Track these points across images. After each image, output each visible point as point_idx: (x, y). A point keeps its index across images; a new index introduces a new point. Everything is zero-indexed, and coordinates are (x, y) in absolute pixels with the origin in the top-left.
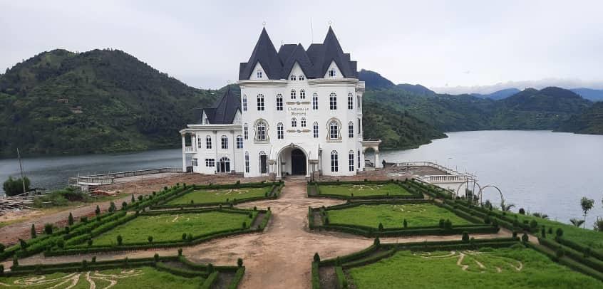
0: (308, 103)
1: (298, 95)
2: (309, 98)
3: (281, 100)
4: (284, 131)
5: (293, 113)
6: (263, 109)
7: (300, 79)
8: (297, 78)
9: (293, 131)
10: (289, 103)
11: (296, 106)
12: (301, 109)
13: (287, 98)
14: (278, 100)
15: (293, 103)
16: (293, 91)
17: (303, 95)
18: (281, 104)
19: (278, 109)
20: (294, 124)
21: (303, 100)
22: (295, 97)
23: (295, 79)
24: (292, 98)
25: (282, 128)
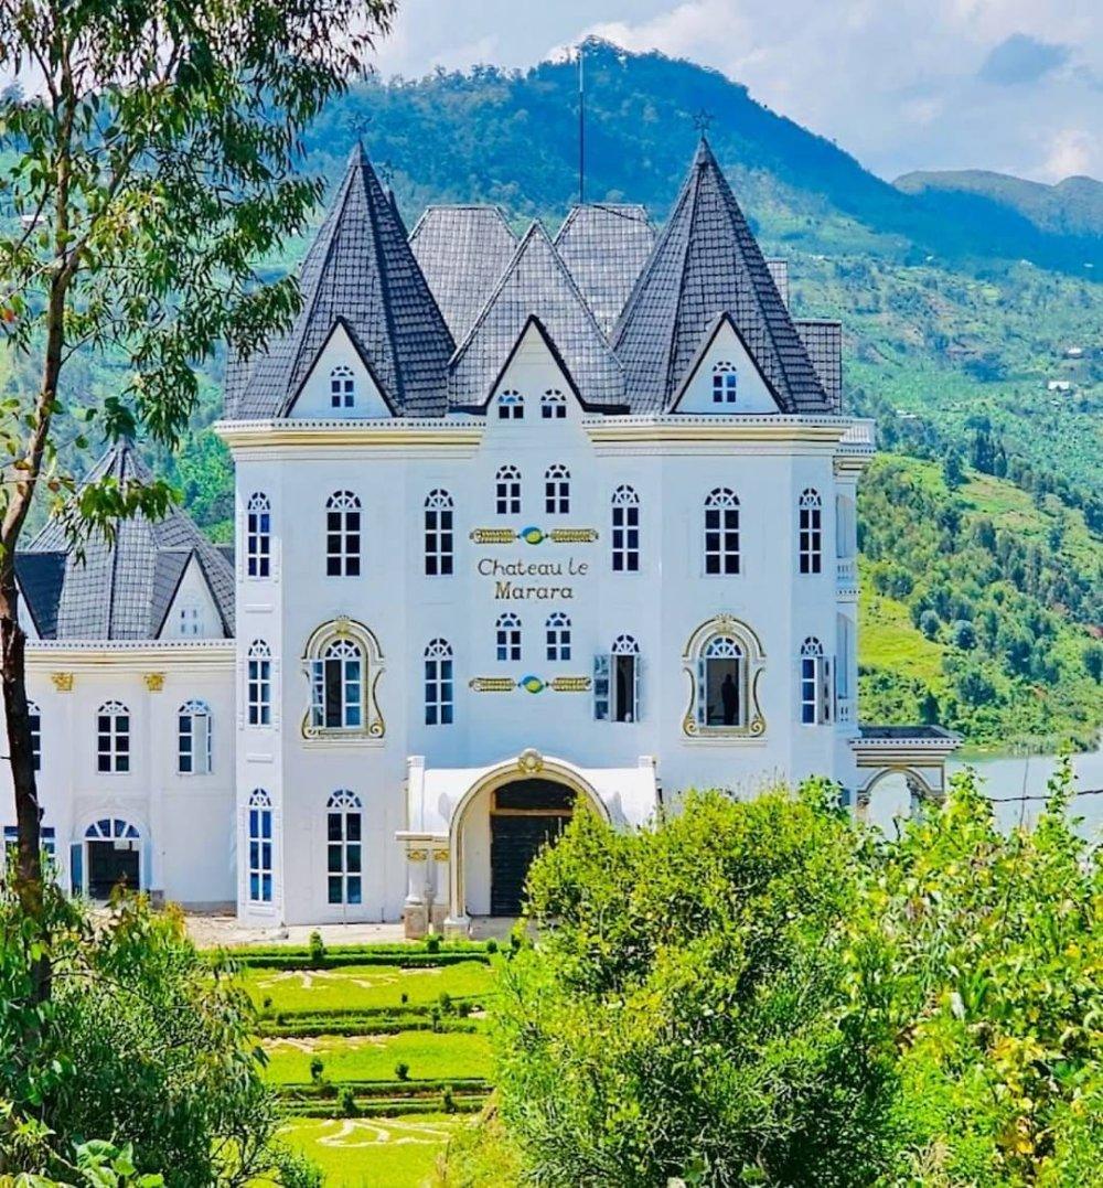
0: (586, 536)
1: (533, 497)
2: (592, 511)
3: (447, 520)
4: (458, 681)
5: (503, 593)
6: (354, 567)
7: (547, 413)
8: (532, 409)
9: (503, 685)
10: (484, 536)
11: (518, 551)
12: (545, 570)
13: (474, 511)
14: (430, 520)
15: (503, 536)
16: (509, 472)
17: (558, 497)
18: (447, 543)
19: (431, 567)
20: (509, 642)
21: (557, 521)
22: (516, 507)
23: (519, 412)
24: (502, 508)
25: (447, 665)
